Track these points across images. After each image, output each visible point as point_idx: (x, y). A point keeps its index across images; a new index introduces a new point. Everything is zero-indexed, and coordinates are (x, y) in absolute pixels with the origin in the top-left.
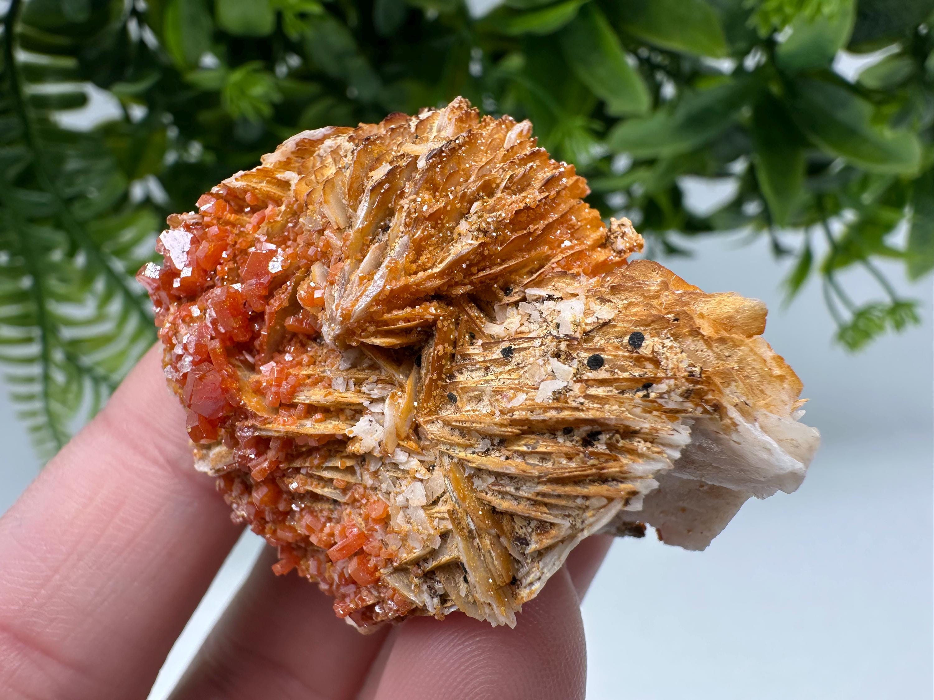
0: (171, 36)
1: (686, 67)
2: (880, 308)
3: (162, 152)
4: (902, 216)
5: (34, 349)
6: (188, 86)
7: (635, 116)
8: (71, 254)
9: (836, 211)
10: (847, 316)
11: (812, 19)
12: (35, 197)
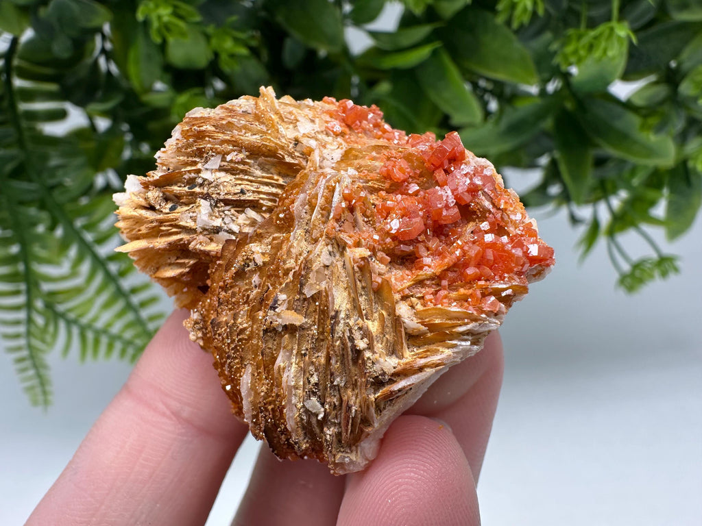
0: (132, 70)
1: (508, 91)
2: (650, 261)
3: (120, 151)
4: (662, 196)
5: (21, 300)
6: (142, 105)
7: (471, 125)
8: (52, 228)
9: (614, 191)
10: (626, 267)
11: (600, 60)
12: (25, 185)
